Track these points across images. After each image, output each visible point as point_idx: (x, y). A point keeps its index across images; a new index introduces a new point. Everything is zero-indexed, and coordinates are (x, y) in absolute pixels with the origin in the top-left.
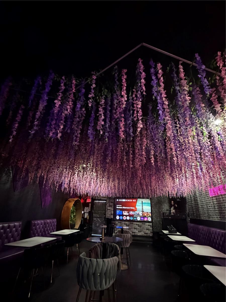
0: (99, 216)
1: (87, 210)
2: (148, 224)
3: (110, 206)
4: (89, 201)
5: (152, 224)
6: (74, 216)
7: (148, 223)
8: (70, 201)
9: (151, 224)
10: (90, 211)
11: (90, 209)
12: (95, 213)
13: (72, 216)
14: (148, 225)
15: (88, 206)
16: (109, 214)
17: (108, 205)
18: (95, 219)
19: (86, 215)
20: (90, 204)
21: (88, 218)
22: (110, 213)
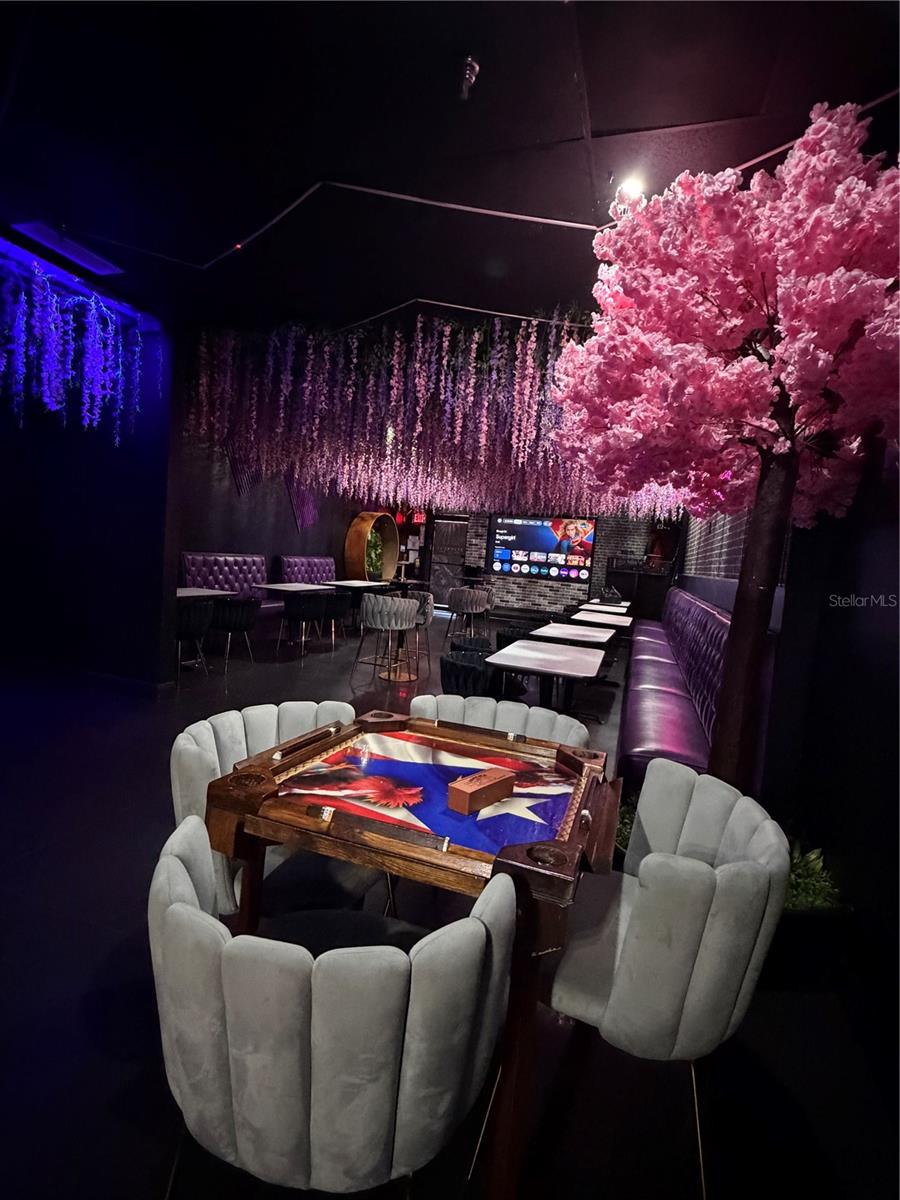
0: (446, 562)
1: (414, 542)
2: (578, 585)
3: (477, 536)
4: (420, 519)
5: (590, 587)
6: (379, 557)
7: (578, 583)
8: (363, 519)
9: (585, 587)
10: (422, 545)
11: (422, 541)
12: (437, 553)
13: (373, 555)
14: (579, 590)
15: (417, 533)
16: (475, 557)
17: (471, 532)
18: (437, 567)
19: (413, 557)
20: (423, 529)
21: (418, 564)
22: (476, 554)
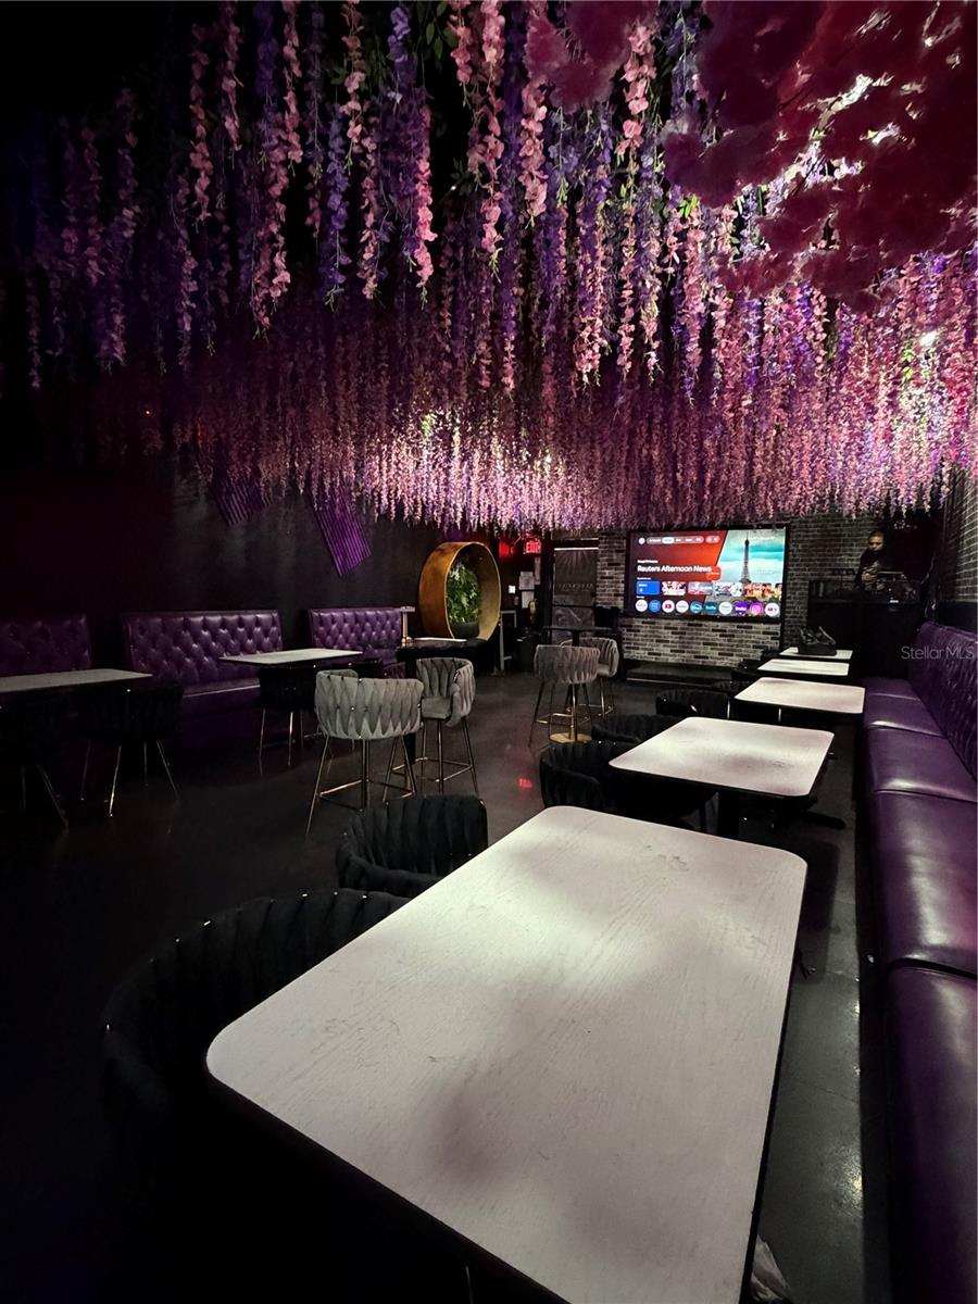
0: (572, 603)
1: (528, 580)
2: (762, 627)
3: (611, 564)
4: (534, 547)
5: (782, 628)
7: (765, 623)
8: (443, 552)
9: (775, 628)
10: (538, 583)
11: (538, 577)
12: (559, 592)
14: (764, 633)
15: (530, 568)
16: (609, 594)
17: (603, 561)
18: (560, 612)
19: (527, 600)
20: (538, 562)
21: (533, 609)
22: (611, 591)
